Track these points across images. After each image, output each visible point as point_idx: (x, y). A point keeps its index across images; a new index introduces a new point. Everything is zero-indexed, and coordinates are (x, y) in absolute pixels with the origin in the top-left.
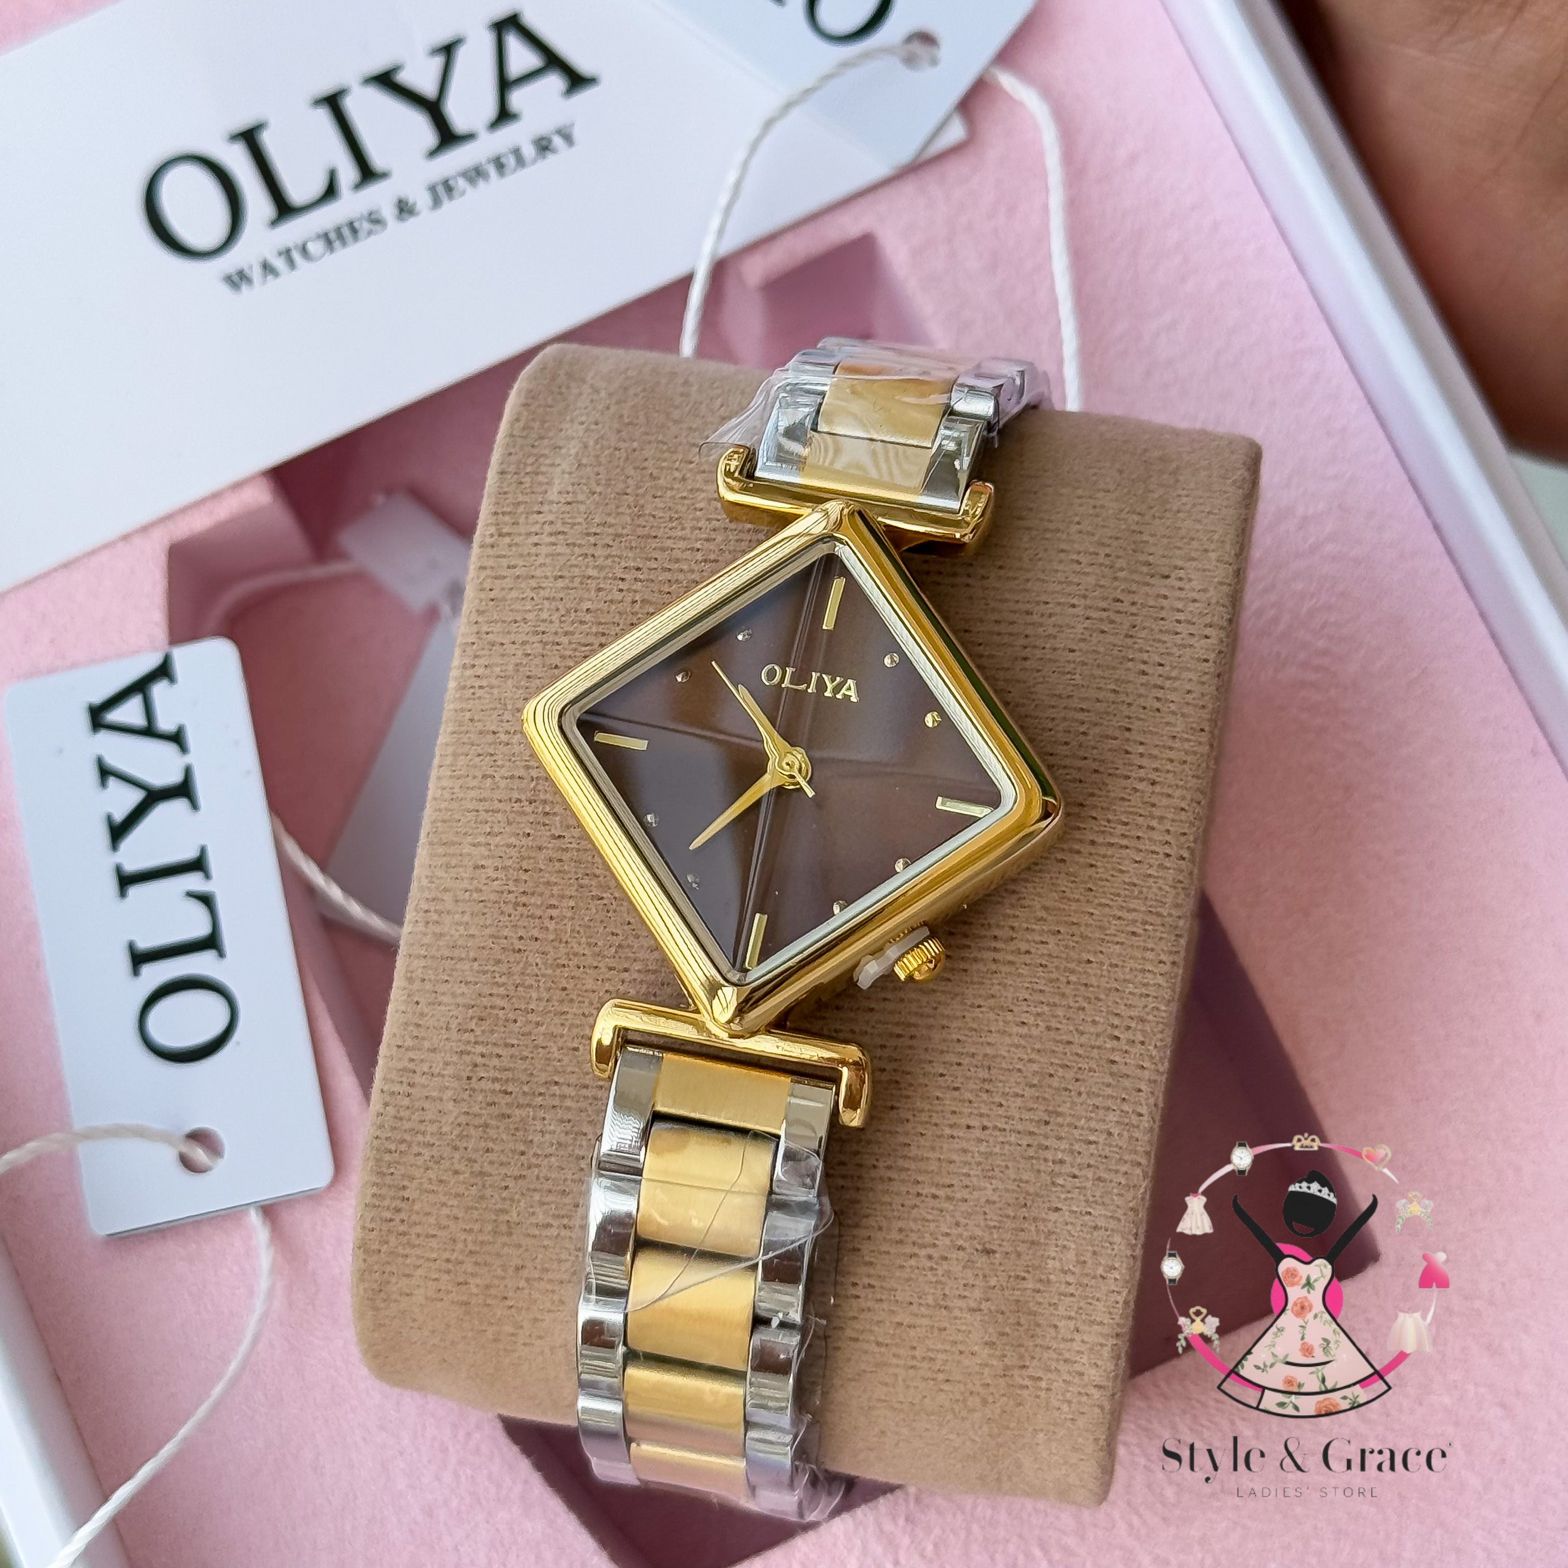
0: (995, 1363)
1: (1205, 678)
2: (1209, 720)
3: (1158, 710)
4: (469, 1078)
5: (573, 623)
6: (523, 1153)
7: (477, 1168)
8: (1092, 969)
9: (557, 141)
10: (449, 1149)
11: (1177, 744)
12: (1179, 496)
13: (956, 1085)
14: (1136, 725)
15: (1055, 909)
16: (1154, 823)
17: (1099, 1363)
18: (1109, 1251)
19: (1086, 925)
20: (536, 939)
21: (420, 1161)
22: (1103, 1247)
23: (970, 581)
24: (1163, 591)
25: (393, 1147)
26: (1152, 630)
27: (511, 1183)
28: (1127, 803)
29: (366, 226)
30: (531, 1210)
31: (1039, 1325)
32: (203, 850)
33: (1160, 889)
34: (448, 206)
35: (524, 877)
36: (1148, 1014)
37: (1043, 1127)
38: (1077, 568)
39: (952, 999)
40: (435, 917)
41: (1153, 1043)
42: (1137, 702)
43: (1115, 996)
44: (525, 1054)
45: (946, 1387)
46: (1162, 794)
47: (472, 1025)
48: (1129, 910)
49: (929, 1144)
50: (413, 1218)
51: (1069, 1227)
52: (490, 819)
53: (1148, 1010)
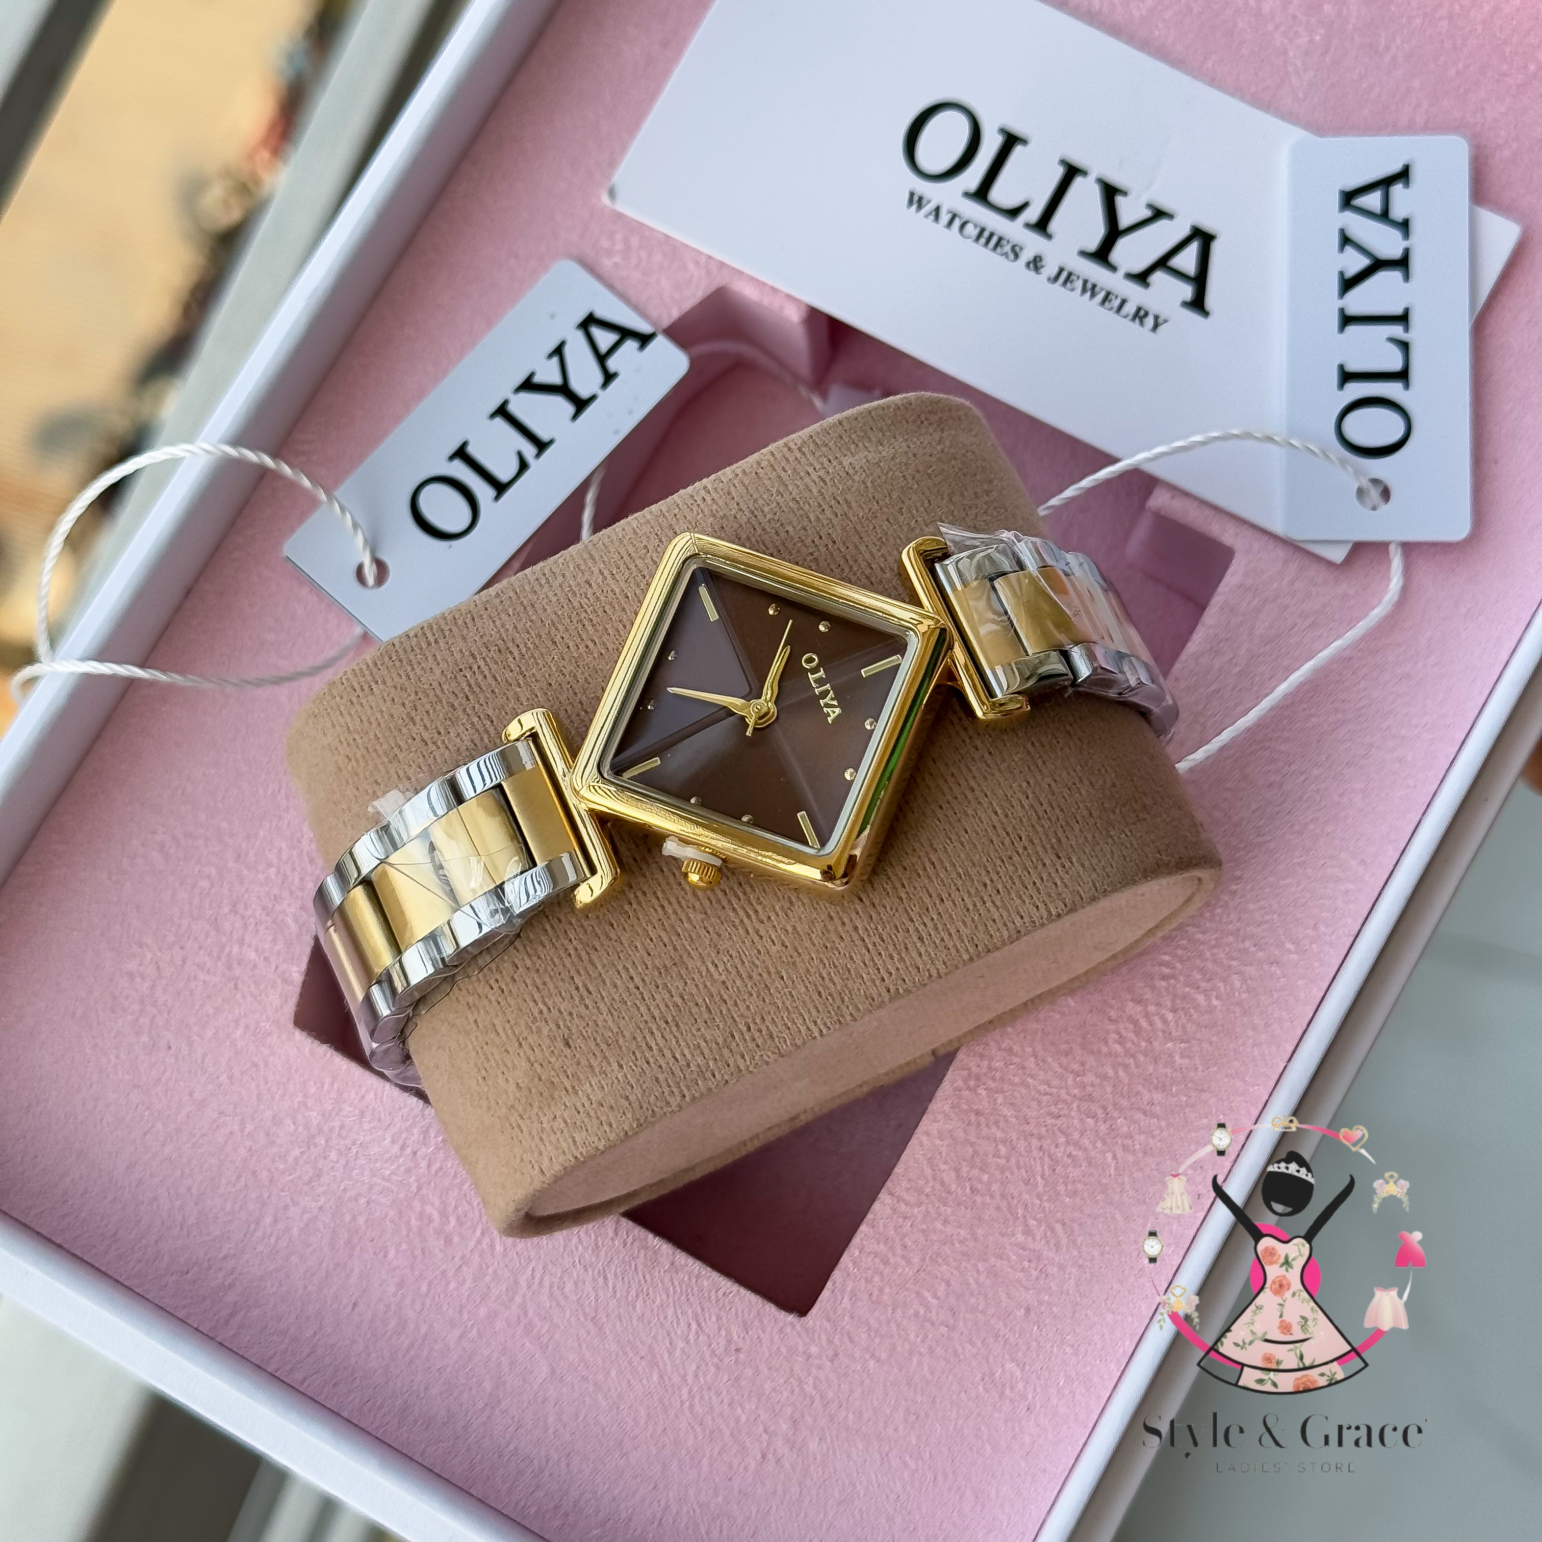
0: (511, 1098)
3: (968, 910)
4: (461, 670)
6: (439, 733)
7: (413, 714)
8: (779, 984)
9: (1150, 321)
10: (413, 690)
11: (955, 936)
12: (1123, 831)
13: (651, 952)
15: (799, 934)
16: (895, 956)
17: (553, 1159)
18: (619, 1116)
19: (803, 960)
20: (568, 647)
21: (397, 679)
22: (619, 1110)
24: (1048, 863)
25: (394, 658)
26: (1016, 871)
27: (418, 738)
28: (896, 933)
29: (1008, 248)
30: (411, 763)
31: (549, 1107)
33: (859, 990)
35: (601, 613)
37: (662, 1021)
38: (1023, 798)
40: (544, 582)
42: (963, 894)
43: (773, 1009)
44: (496, 690)
45: (480, 1080)
46: (918, 949)
47: (493, 649)
48: (831, 980)
49: (605, 961)
50: (364, 701)
51: (616, 1082)
52: (621, 568)
53: (780, 1035)
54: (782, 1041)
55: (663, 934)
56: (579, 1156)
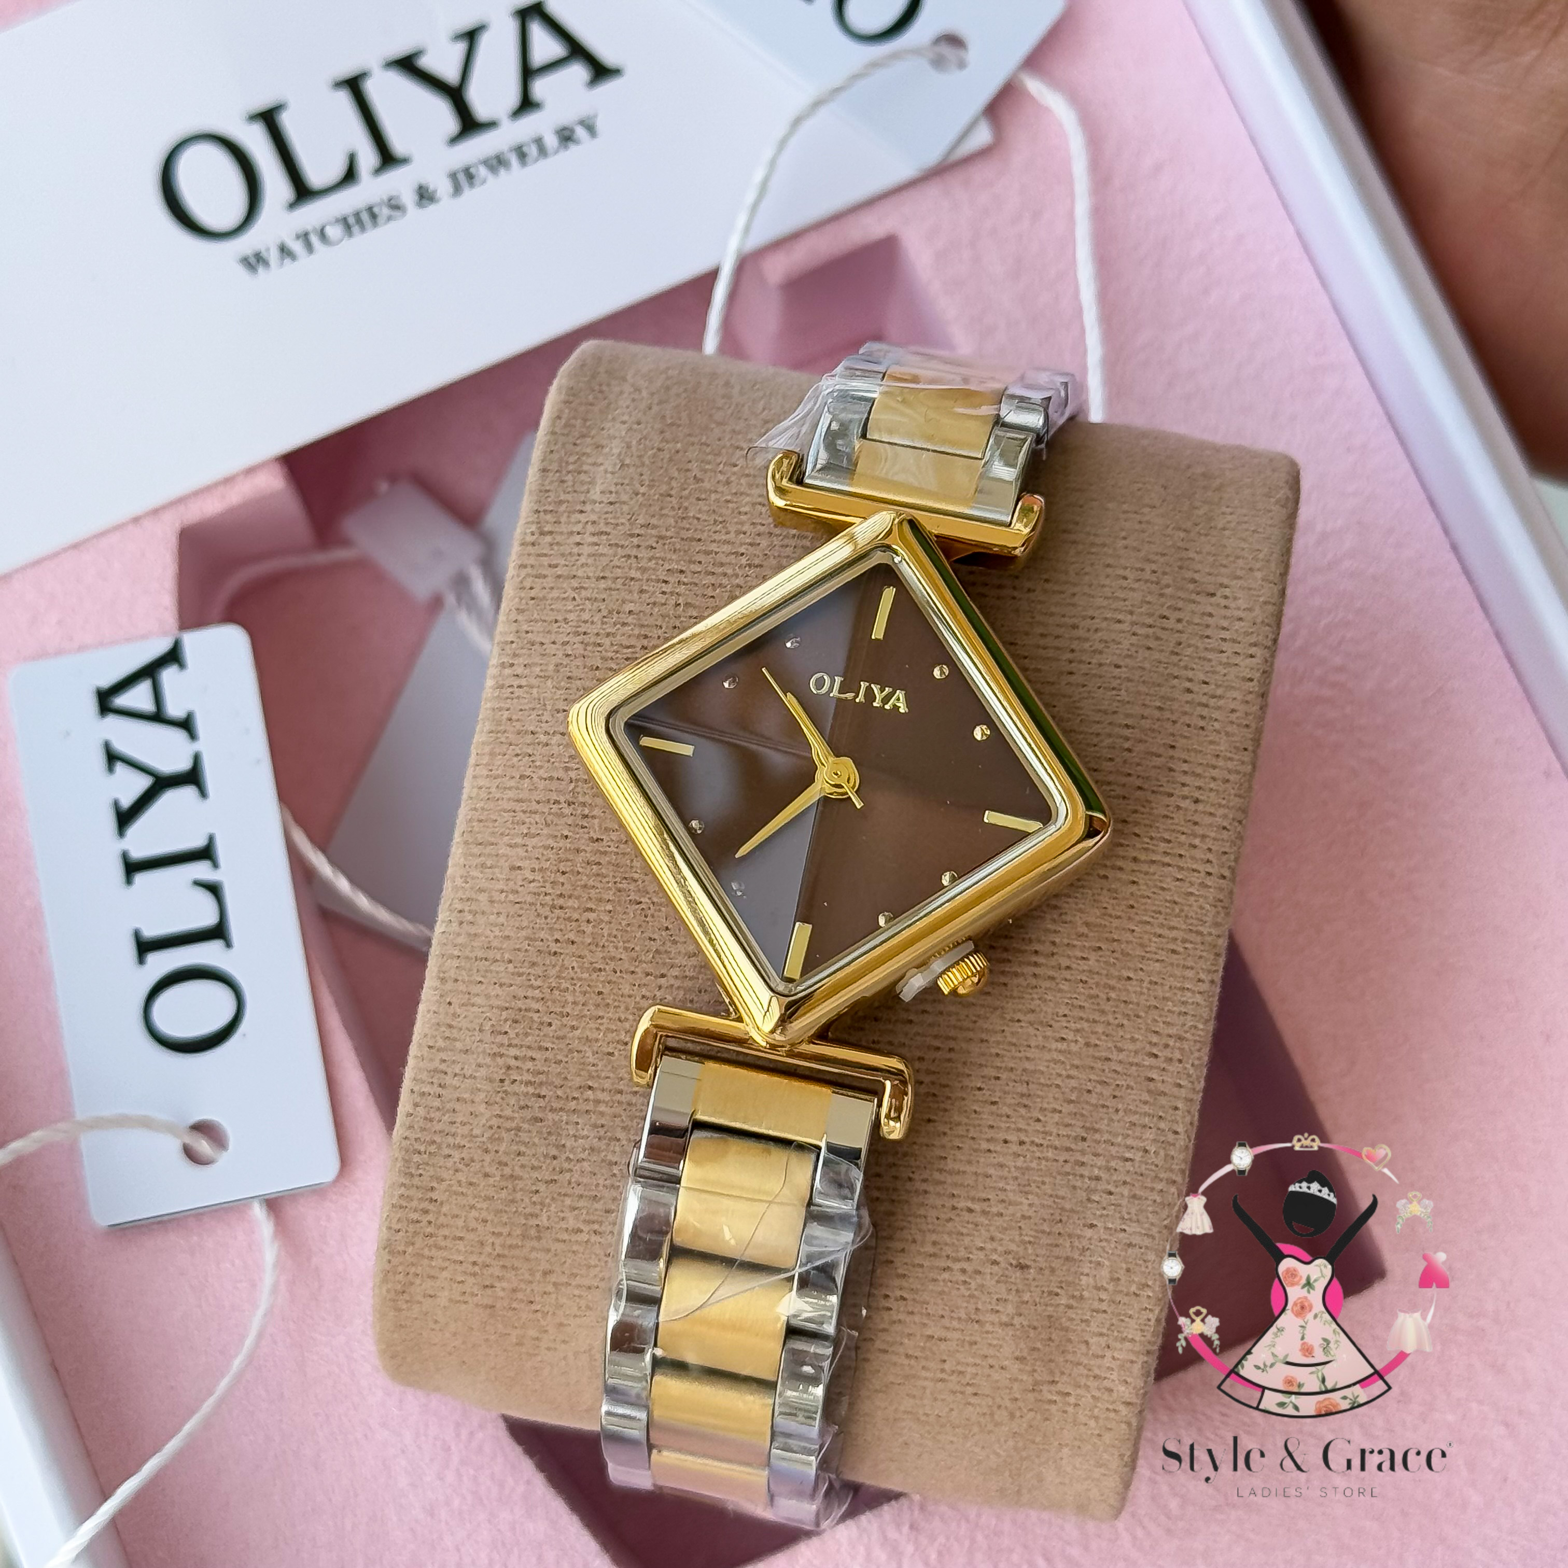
0: (1025, 1378)
1: (1250, 697)
2: (1252, 740)
3: (1202, 728)
4: (502, 1081)
5: (615, 625)
6: (555, 1158)
7: (507, 1171)
8: (1132, 987)
9: (580, 132)
10: (479, 1151)
11: (1221, 763)
12: (1223, 513)
13: (994, 1100)
14: (1181, 743)
15: (1096, 926)
16: (1197, 842)
17: (1129, 1380)
18: (1143, 1269)
19: (1127, 942)
20: (573, 943)
21: (450, 1163)
22: (1136, 1264)
23: (1016, 594)
24: (1209, 609)
25: (422, 1149)
26: (1197, 647)
27: (542, 1187)
28: (1171, 821)
29: (385, 211)
30: (562, 1215)
31: (1070, 1341)
32: (211, 839)
33: (1201, 908)
34: (469, 194)
35: (562, 879)
36: (1186, 1032)
37: (1080, 1143)
38: (1125, 583)
39: (992, 1013)
40: (470, 917)
41: (1190, 1062)
42: (1182, 721)
43: (1155, 1014)
44: (559, 1057)
45: (973, 1400)
46: (1204, 813)
47: (506, 1028)
48: (1170, 928)
49: (965, 1157)
50: (441, 1220)
51: (1104, 1244)
52: (527, 820)
53: (1186, 1028)
55: (984, 1071)
56: (1151, 1348)
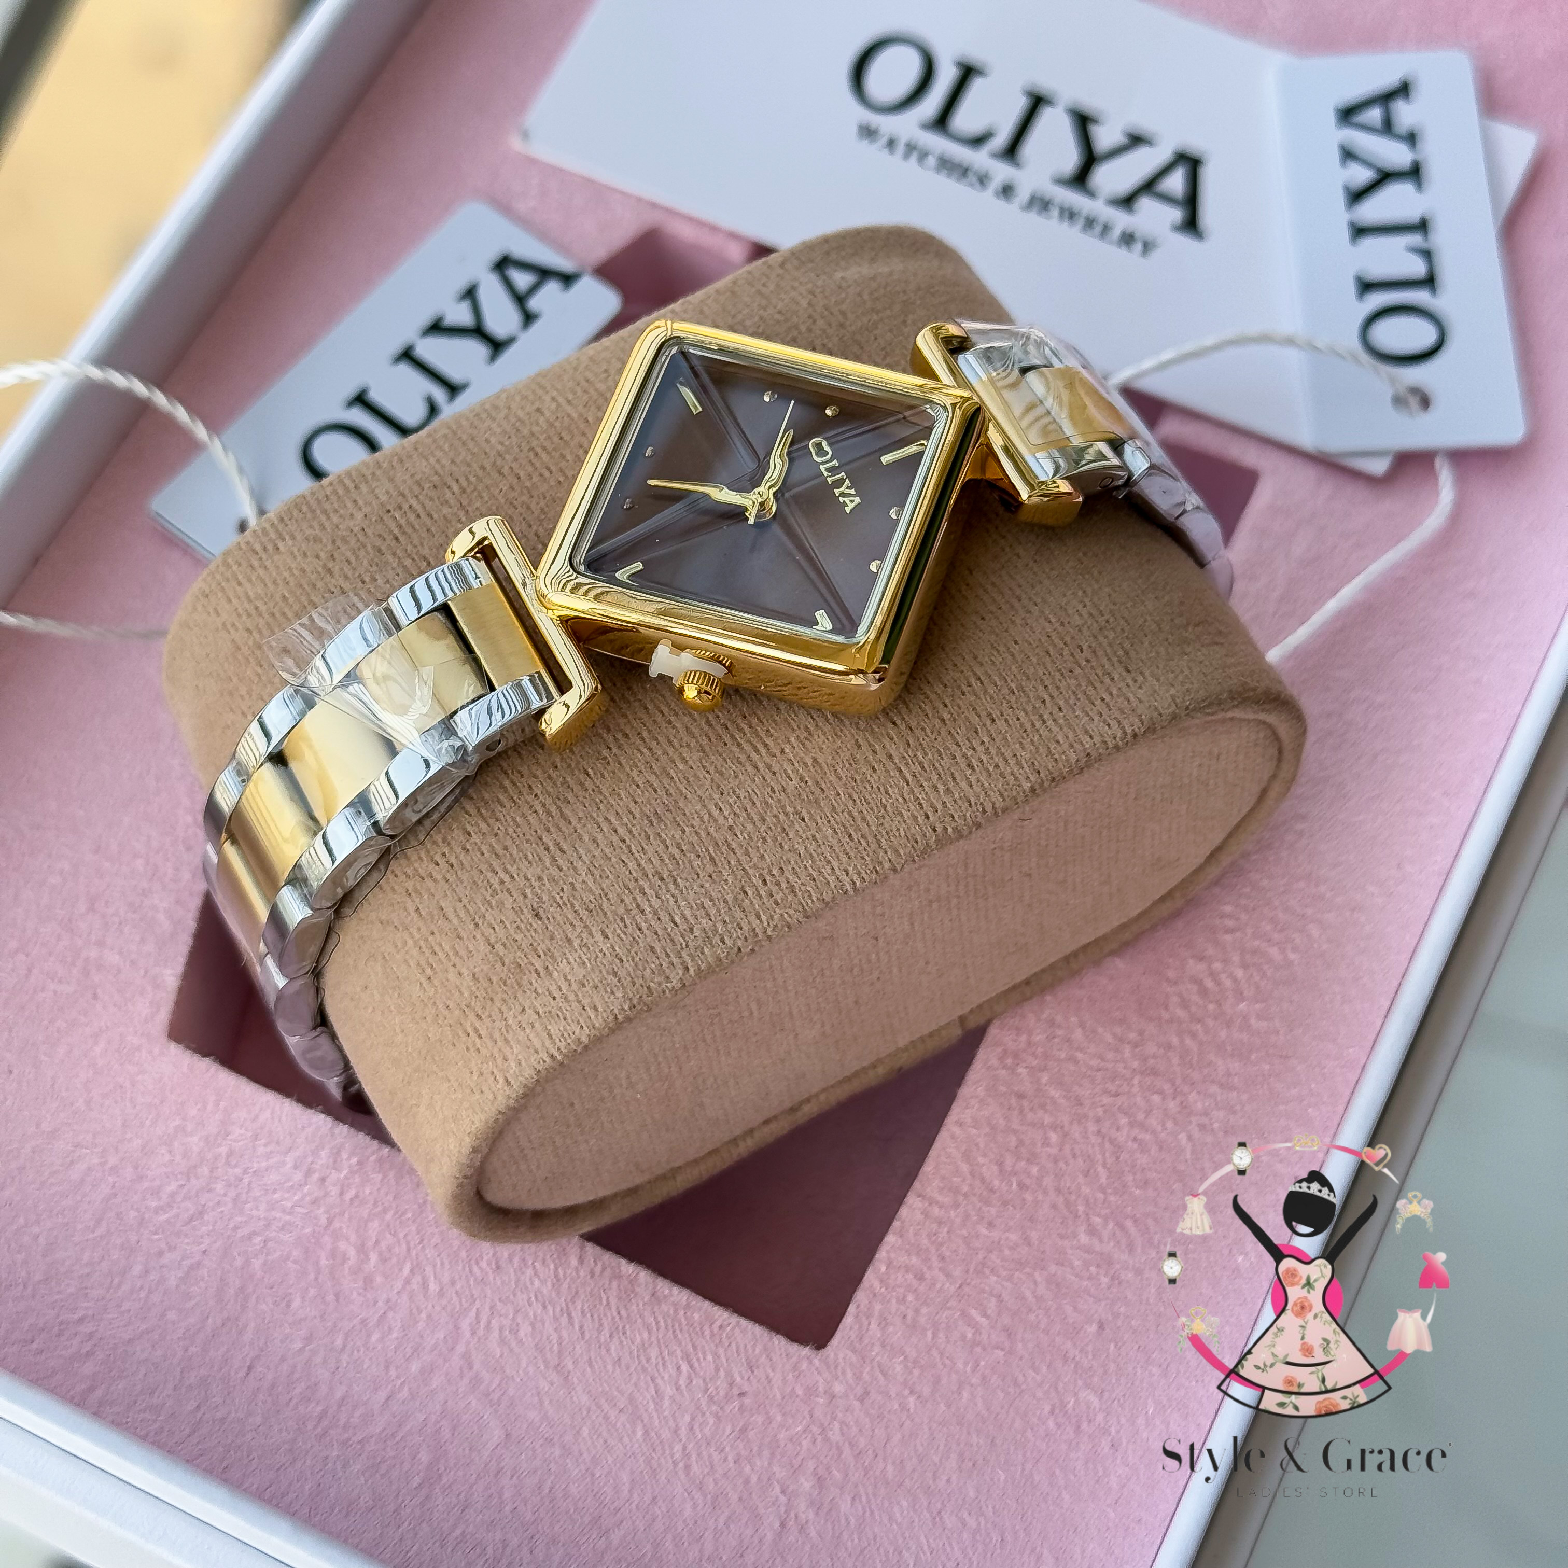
0: (466, 994)
1: (1077, 746)
2: (1049, 772)
3: (1026, 730)
4: (388, 511)
6: (363, 582)
7: (330, 565)
8: (799, 826)
10: (330, 539)
11: (1012, 762)
12: (1199, 650)
13: (638, 800)
15: (820, 767)
16: (941, 788)
17: (523, 1063)
18: (606, 996)
19: (827, 797)
20: (519, 477)
21: (308, 531)
22: (605, 989)
24: (1116, 677)
25: (305, 510)
26: (1079, 685)
27: (337, 590)
28: (939, 758)
31: (516, 998)
32: (466, 385)
33: (898, 830)
35: (556, 439)
36: (801, 890)
37: (656, 878)
38: (1080, 607)
42: (1017, 712)
43: (793, 857)
45: (424, 982)
46: (967, 779)
47: (426, 486)
48: (864, 819)
49: (581, 815)
50: (268, 563)
51: (600, 955)
52: (578, 394)
53: (803, 888)
54: (806, 895)
55: (652, 778)
56: (556, 1054)
